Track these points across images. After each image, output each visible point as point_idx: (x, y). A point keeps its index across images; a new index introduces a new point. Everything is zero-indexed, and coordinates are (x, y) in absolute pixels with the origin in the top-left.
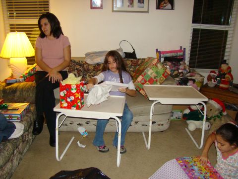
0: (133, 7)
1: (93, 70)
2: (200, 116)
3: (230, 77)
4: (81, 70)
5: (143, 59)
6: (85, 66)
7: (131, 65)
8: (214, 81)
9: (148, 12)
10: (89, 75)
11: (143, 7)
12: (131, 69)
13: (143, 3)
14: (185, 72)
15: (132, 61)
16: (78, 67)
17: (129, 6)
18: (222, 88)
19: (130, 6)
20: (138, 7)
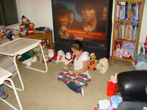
2: (29, 55)
3: (33, 25)
8: (25, 31)
14: (5, 31)
18: (31, 33)
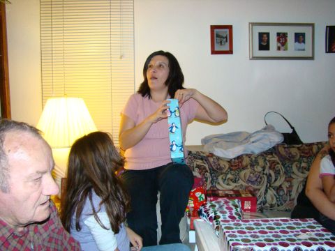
0: (286, 49)
1: (229, 168)
4: (205, 168)
5: (318, 144)
6: (211, 160)
7: (301, 156)
9: (312, 58)
10: (224, 180)
11: (304, 50)
12: (303, 165)
13: (304, 42)
15: (299, 148)
16: (199, 162)
17: (279, 49)
19: (282, 48)
20: (295, 50)
